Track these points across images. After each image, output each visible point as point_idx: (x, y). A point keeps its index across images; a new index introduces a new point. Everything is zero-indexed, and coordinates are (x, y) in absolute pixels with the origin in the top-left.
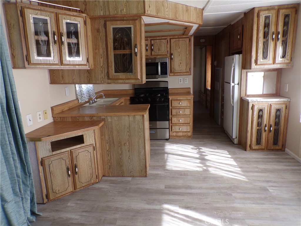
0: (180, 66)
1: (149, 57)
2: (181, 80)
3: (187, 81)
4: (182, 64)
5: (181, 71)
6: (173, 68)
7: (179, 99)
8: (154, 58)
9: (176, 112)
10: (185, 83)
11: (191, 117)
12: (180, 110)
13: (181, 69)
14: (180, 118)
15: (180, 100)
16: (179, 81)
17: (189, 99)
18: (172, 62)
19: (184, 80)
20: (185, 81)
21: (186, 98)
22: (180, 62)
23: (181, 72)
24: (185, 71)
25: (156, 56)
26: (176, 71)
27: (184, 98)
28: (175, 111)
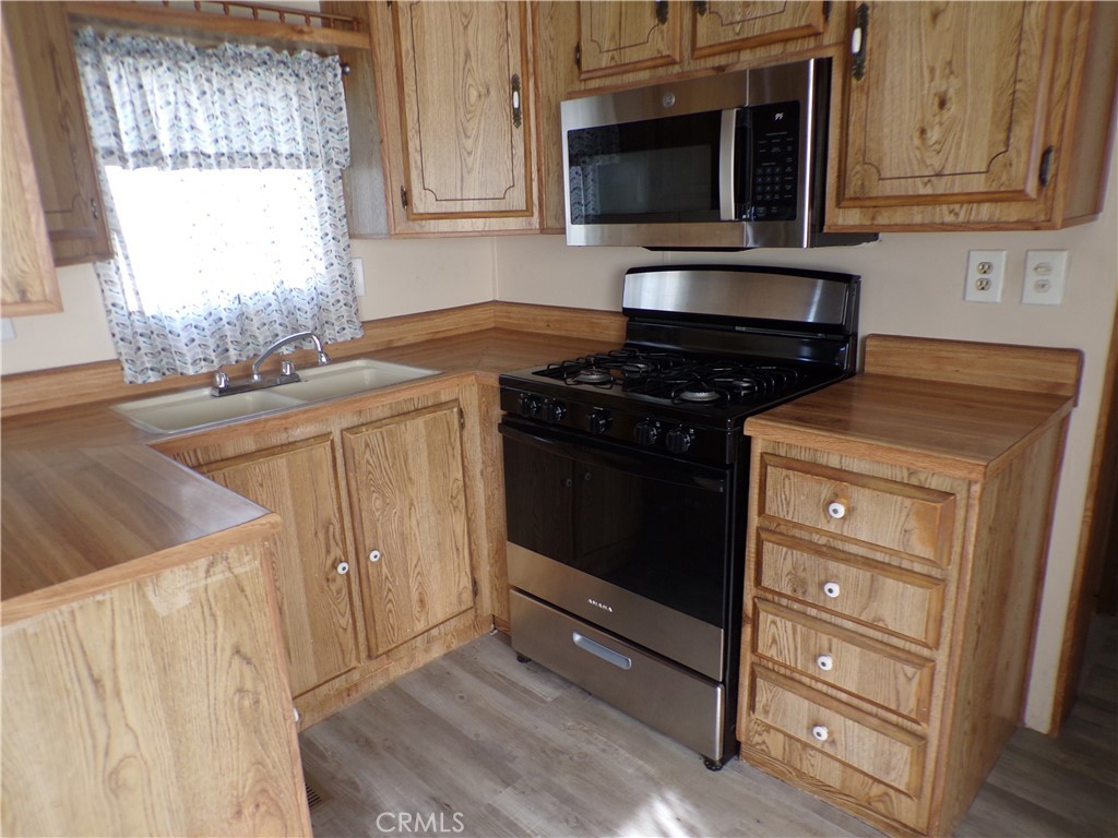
0: (934, 135)
1: (676, 69)
2: (986, 268)
3: (1058, 279)
4: (953, 108)
5: (941, 187)
6: (864, 151)
7: (834, 461)
8: (711, 73)
9: (793, 573)
10: (1032, 296)
11: (941, 667)
12: (833, 565)
13: (936, 162)
14: (824, 639)
15: (838, 475)
16: (975, 276)
17: (935, 483)
18: (854, 96)
19: (1017, 271)
20: (1032, 278)
21: (900, 474)
22: (940, 85)
23: (935, 200)
24: (978, 184)
25: (732, 58)
26: (889, 188)
27: (885, 471)
28: (788, 566)
